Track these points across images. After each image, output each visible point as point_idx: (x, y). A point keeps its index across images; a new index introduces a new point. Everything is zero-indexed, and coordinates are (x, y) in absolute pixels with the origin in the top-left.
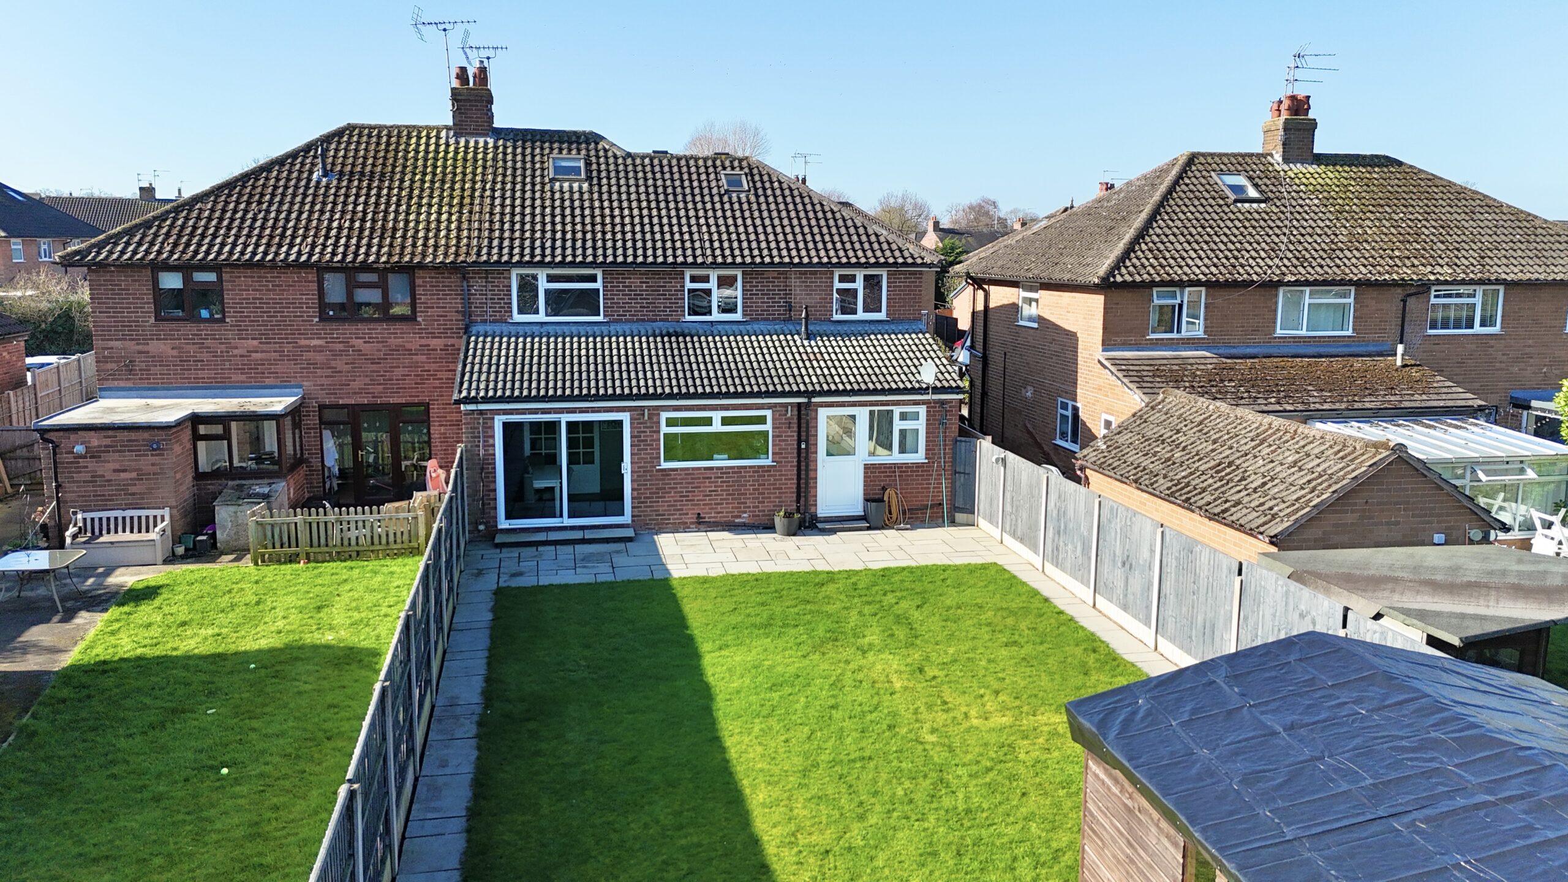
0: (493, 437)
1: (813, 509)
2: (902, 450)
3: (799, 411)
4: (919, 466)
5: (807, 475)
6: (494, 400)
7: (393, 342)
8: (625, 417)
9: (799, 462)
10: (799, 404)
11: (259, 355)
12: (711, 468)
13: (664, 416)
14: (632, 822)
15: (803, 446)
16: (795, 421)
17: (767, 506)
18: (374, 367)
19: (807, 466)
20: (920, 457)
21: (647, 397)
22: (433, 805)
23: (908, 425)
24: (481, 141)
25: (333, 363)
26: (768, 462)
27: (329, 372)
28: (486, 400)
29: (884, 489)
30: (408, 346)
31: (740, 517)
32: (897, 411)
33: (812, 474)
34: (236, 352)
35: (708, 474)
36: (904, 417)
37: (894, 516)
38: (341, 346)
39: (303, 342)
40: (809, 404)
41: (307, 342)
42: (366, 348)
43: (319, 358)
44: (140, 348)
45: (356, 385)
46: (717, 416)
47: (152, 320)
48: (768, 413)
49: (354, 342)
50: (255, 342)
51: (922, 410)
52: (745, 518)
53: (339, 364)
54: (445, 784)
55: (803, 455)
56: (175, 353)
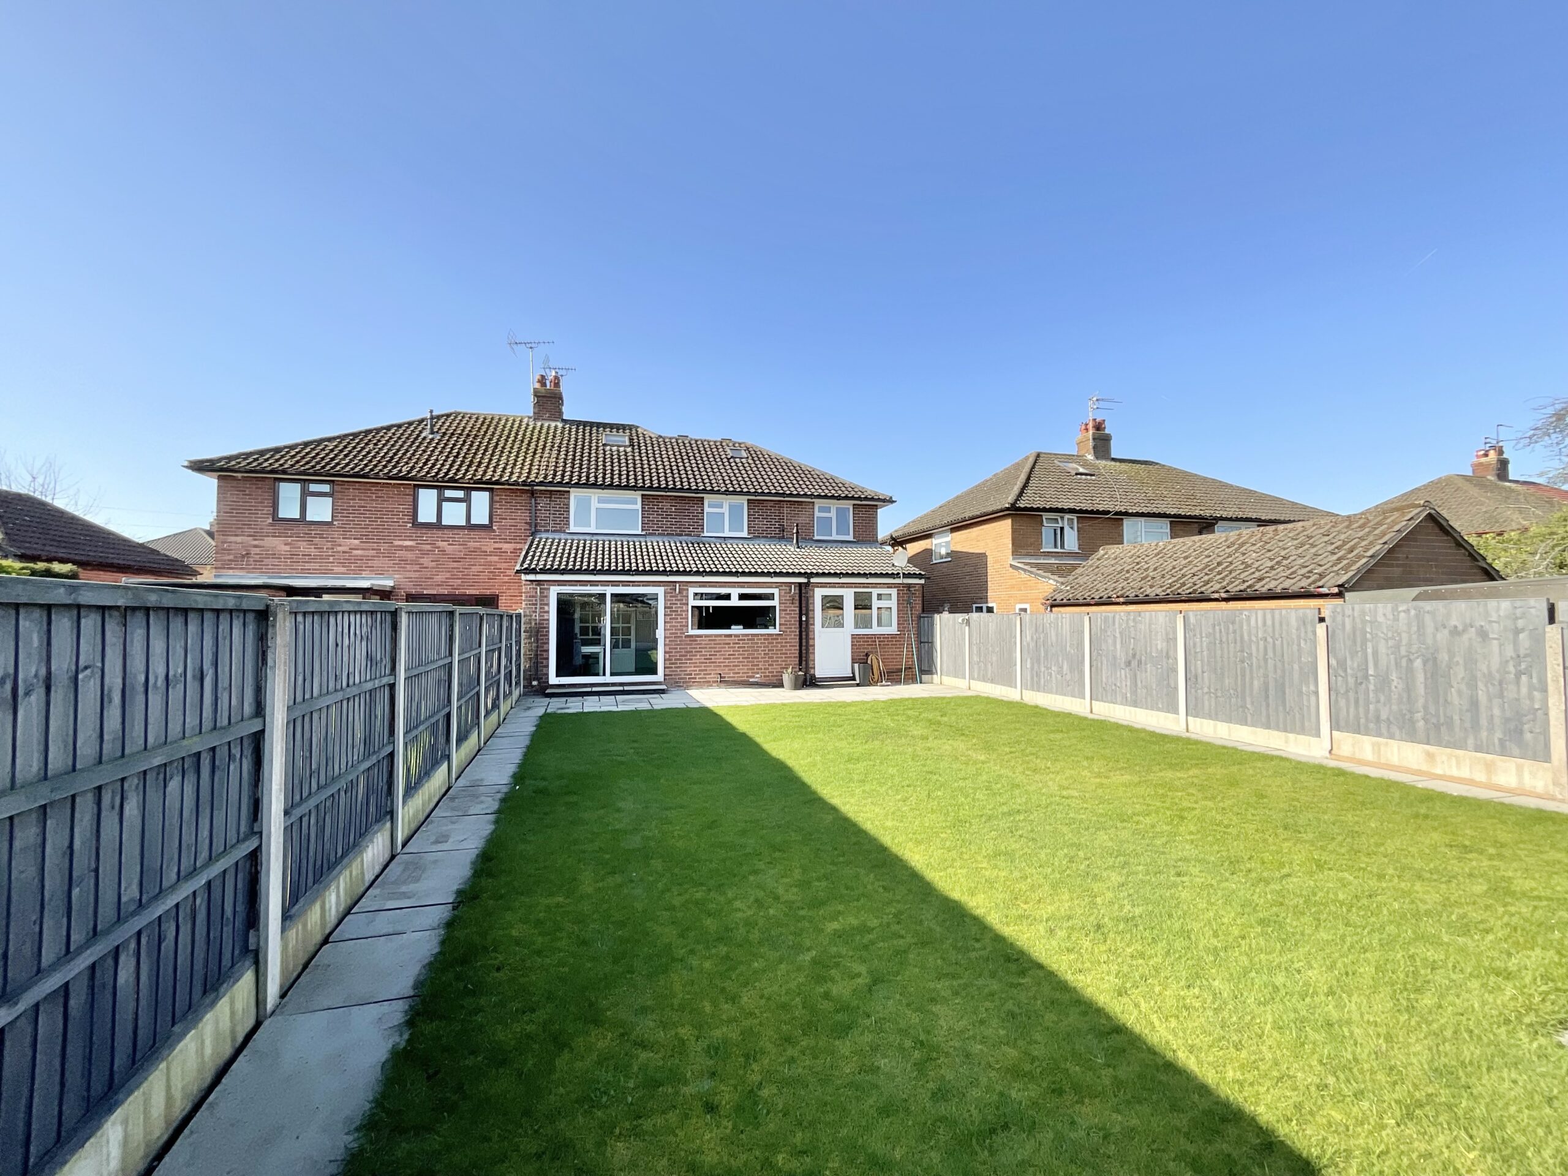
0: (548, 605)
1: (812, 672)
2: (879, 624)
3: (800, 590)
4: (893, 636)
5: (807, 642)
6: (551, 571)
7: (472, 544)
8: (660, 591)
9: (801, 632)
10: (800, 584)
11: (359, 552)
12: (730, 636)
13: (692, 591)
14: (735, 899)
15: (804, 619)
16: (797, 598)
17: (776, 668)
18: (455, 565)
19: (807, 635)
20: (893, 629)
21: (678, 573)
22: (404, 889)
23: (883, 604)
24: (553, 424)
25: (421, 561)
26: (776, 631)
27: (416, 567)
28: (543, 571)
29: (867, 655)
30: (484, 548)
31: (753, 677)
32: (875, 592)
33: (811, 642)
34: (339, 549)
35: (728, 640)
36: (880, 597)
37: (876, 677)
38: (428, 547)
39: (397, 543)
40: (808, 584)
41: (400, 543)
42: (449, 549)
43: (409, 555)
44: (256, 543)
45: (439, 578)
46: (735, 592)
47: (270, 521)
48: (776, 591)
49: (440, 544)
50: (357, 542)
51: (894, 592)
52: (757, 678)
53: (426, 561)
54: (435, 862)
55: (804, 626)
56: (287, 548)
